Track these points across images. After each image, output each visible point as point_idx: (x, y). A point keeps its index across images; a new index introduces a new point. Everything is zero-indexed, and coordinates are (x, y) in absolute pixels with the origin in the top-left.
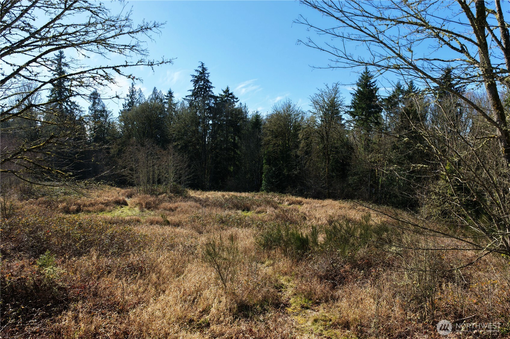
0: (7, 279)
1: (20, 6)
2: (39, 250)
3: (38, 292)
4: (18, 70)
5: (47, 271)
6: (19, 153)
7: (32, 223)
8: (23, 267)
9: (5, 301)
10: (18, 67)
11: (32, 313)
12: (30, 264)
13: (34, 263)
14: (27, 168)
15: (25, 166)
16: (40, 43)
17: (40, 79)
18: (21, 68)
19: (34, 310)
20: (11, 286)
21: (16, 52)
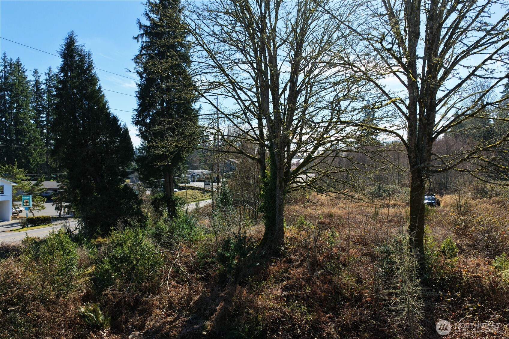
0: (464, 273)
1: (476, 8)
2: (494, 250)
3: (494, 293)
4: (474, 71)
5: (504, 274)
6: (474, 153)
7: (487, 222)
8: (478, 265)
9: (463, 295)
10: (474, 68)
11: (488, 313)
12: (485, 263)
13: (490, 263)
14: (483, 167)
15: (481, 166)
16: (495, 39)
17: (495, 75)
18: (477, 69)
19: (491, 311)
20: (468, 281)
21: (471, 54)
